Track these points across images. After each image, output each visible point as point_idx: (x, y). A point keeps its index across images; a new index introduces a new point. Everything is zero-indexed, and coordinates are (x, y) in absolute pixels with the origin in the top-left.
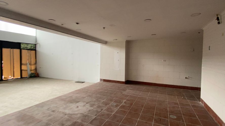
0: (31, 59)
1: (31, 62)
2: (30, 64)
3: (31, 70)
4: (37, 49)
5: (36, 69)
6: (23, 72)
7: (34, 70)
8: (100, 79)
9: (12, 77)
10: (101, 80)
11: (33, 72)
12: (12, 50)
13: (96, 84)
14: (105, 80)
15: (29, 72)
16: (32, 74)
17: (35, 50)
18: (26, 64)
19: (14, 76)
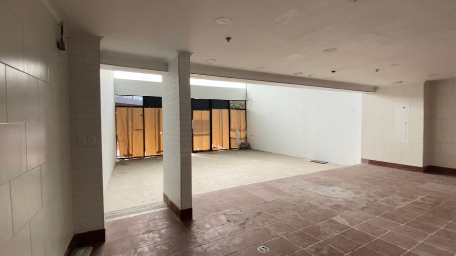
0: (240, 122)
1: (241, 127)
2: (240, 130)
3: (241, 139)
4: (247, 108)
5: (246, 137)
6: (232, 140)
7: (244, 138)
8: (362, 159)
9: (221, 148)
10: (364, 161)
11: (243, 141)
12: (220, 110)
13: (355, 166)
14: (372, 162)
15: (239, 142)
16: (242, 144)
17: (245, 109)
18: (235, 130)
19: (222, 146)
